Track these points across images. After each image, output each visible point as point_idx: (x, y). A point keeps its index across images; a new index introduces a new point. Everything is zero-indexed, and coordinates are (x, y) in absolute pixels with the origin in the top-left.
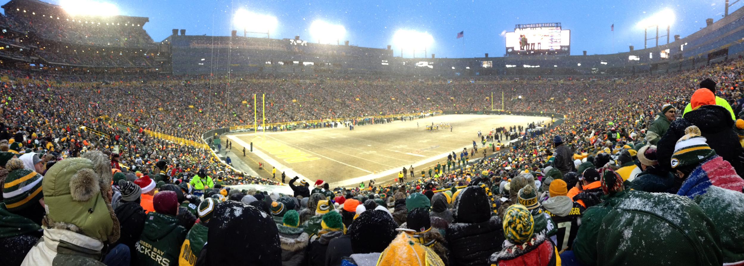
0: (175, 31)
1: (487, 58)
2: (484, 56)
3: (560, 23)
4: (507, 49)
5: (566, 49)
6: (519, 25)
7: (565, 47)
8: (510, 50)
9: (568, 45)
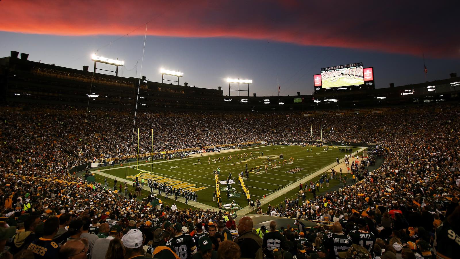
0: (14, 54)
1: (299, 96)
2: (297, 95)
3: (362, 63)
4: (316, 87)
5: (370, 84)
6: (324, 68)
7: (369, 81)
8: (318, 89)
9: (372, 79)
